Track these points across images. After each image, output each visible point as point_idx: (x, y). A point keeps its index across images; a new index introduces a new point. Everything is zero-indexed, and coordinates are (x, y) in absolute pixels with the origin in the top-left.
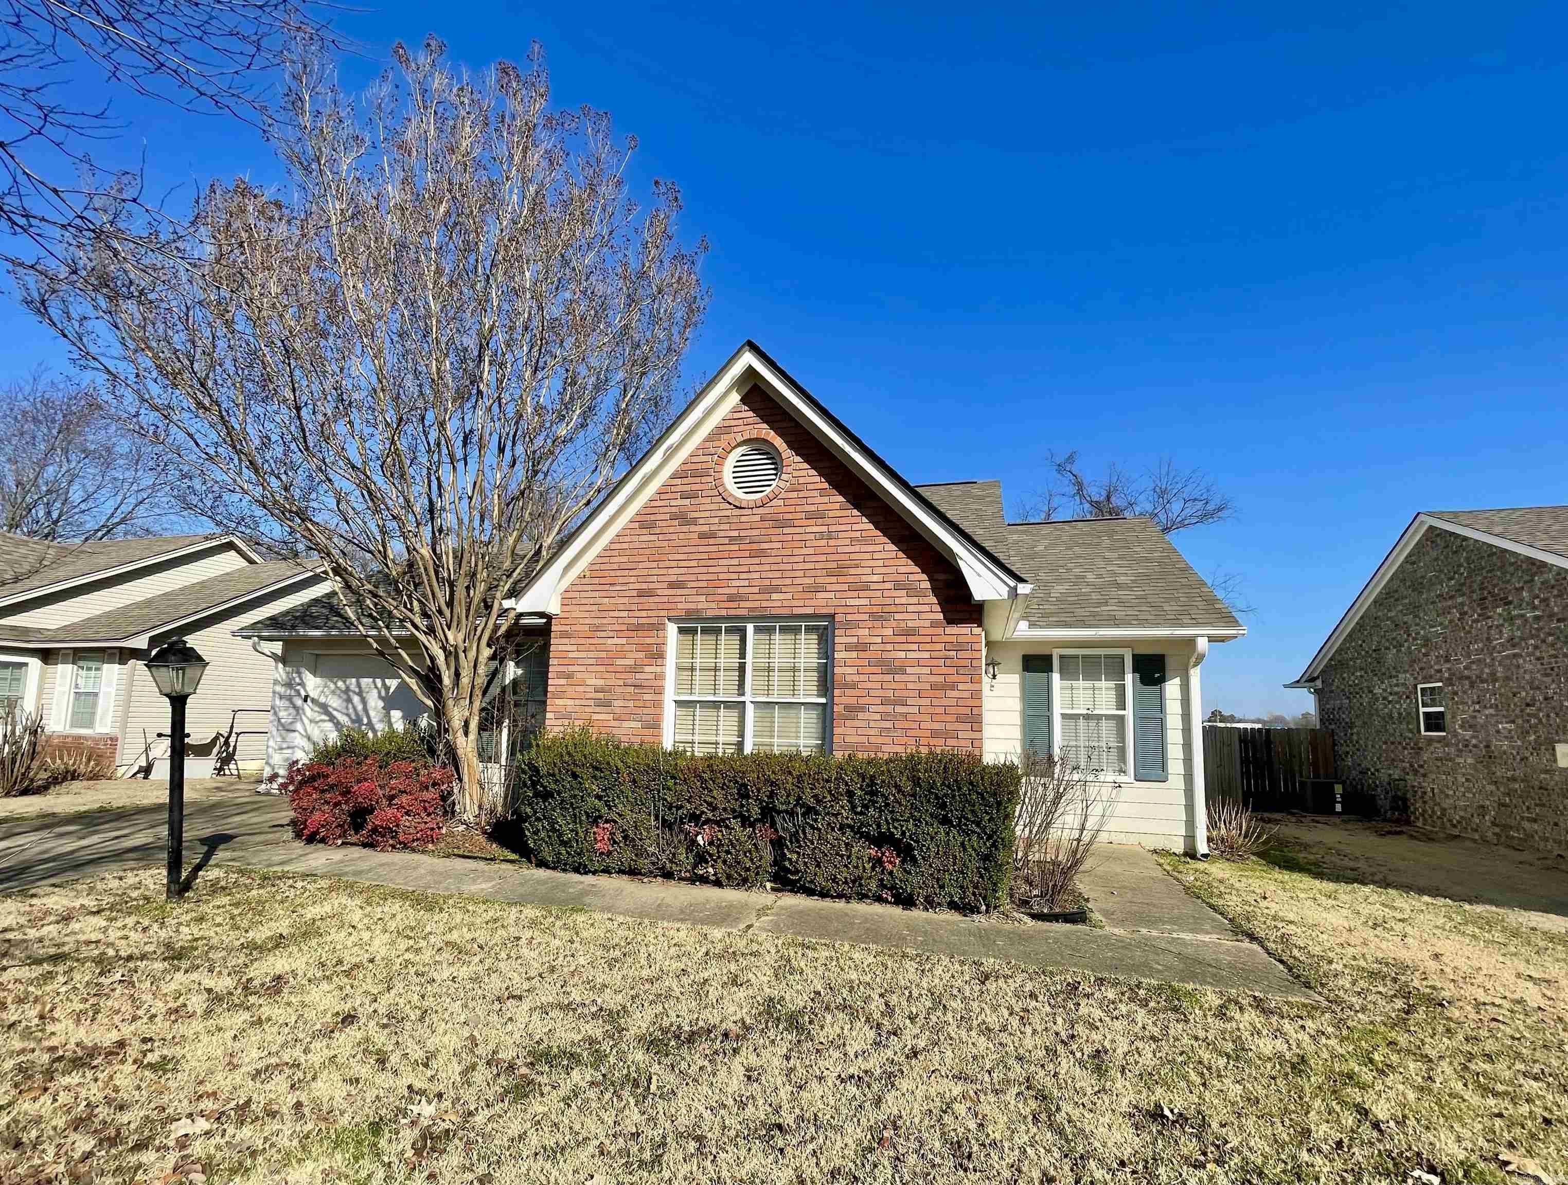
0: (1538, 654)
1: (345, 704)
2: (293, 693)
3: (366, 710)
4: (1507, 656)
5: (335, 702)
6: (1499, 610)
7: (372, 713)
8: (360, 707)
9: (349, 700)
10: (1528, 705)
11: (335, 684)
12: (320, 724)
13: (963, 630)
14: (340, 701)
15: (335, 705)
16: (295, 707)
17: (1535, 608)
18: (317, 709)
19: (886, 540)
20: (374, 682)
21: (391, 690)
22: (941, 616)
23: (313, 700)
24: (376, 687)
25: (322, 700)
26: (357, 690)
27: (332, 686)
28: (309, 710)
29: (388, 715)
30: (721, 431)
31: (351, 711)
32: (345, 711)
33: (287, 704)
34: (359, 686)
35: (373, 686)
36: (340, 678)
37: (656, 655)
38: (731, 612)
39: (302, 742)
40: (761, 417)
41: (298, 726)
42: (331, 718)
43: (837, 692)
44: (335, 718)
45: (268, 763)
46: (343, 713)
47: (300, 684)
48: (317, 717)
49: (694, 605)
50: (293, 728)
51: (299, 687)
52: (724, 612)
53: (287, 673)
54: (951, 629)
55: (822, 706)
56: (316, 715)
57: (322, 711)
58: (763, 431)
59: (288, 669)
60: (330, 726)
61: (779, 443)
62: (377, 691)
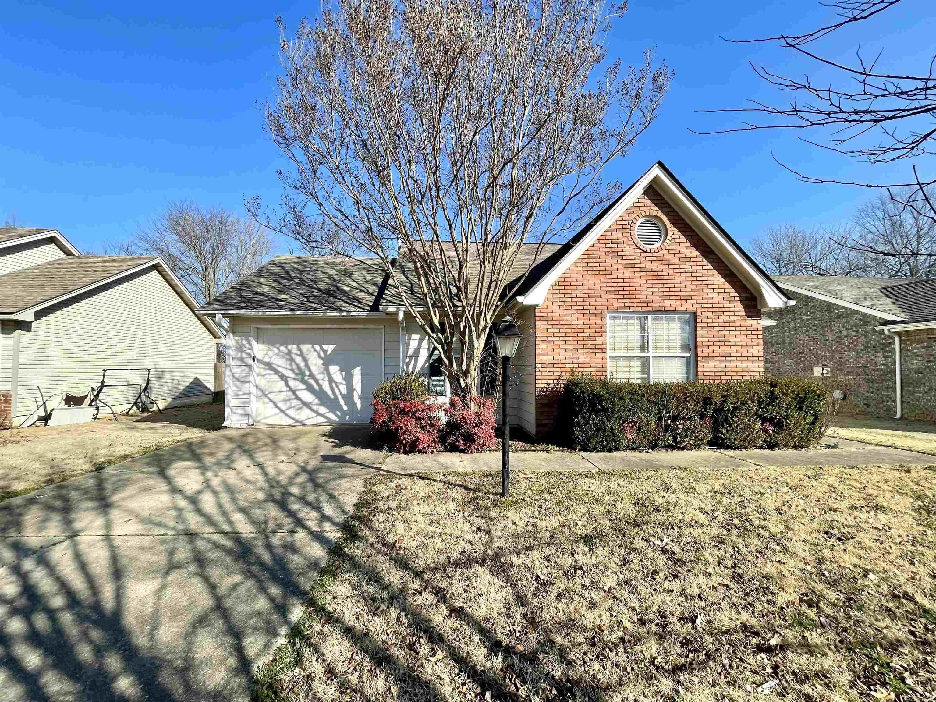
0: (807, 333)
1: (289, 362)
2: (244, 355)
3: (307, 365)
4: (792, 334)
5: (279, 362)
7: (313, 368)
8: (302, 364)
9: (292, 360)
10: (800, 353)
11: (278, 348)
12: (266, 376)
13: (753, 321)
14: (284, 360)
16: (247, 365)
17: (808, 315)
18: (262, 366)
19: (719, 275)
20: (313, 347)
21: (329, 353)
22: (744, 314)
23: (259, 361)
24: (315, 350)
25: (267, 360)
26: (299, 353)
27: (276, 350)
28: (257, 368)
29: (327, 370)
30: (632, 208)
31: (294, 367)
32: (288, 367)
33: (239, 363)
34: (300, 349)
35: (312, 350)
36: (282, 344)
37: (602, 331)
38: (643, 309)
39: (253, 390)
40: (655, 204)
41: (251, 379)
42: (276, 372)
43: (699, 351)
44: (279, 372)
45: (228, 406)
46: (287, 369)
47: (249, 349)
48: (263, 372)
49: (622, 304)
50: (247, 380)
51: (249, 351)
52: (639, 309)
53: (237, 341)
54: (749, 321)
55: (687, 357)
56: (262, 370)
57: (267, 367)
58: (656, 211)
59: (237, 338)
60: (276, 378)
61: (665, 219)
62: (316, 353)
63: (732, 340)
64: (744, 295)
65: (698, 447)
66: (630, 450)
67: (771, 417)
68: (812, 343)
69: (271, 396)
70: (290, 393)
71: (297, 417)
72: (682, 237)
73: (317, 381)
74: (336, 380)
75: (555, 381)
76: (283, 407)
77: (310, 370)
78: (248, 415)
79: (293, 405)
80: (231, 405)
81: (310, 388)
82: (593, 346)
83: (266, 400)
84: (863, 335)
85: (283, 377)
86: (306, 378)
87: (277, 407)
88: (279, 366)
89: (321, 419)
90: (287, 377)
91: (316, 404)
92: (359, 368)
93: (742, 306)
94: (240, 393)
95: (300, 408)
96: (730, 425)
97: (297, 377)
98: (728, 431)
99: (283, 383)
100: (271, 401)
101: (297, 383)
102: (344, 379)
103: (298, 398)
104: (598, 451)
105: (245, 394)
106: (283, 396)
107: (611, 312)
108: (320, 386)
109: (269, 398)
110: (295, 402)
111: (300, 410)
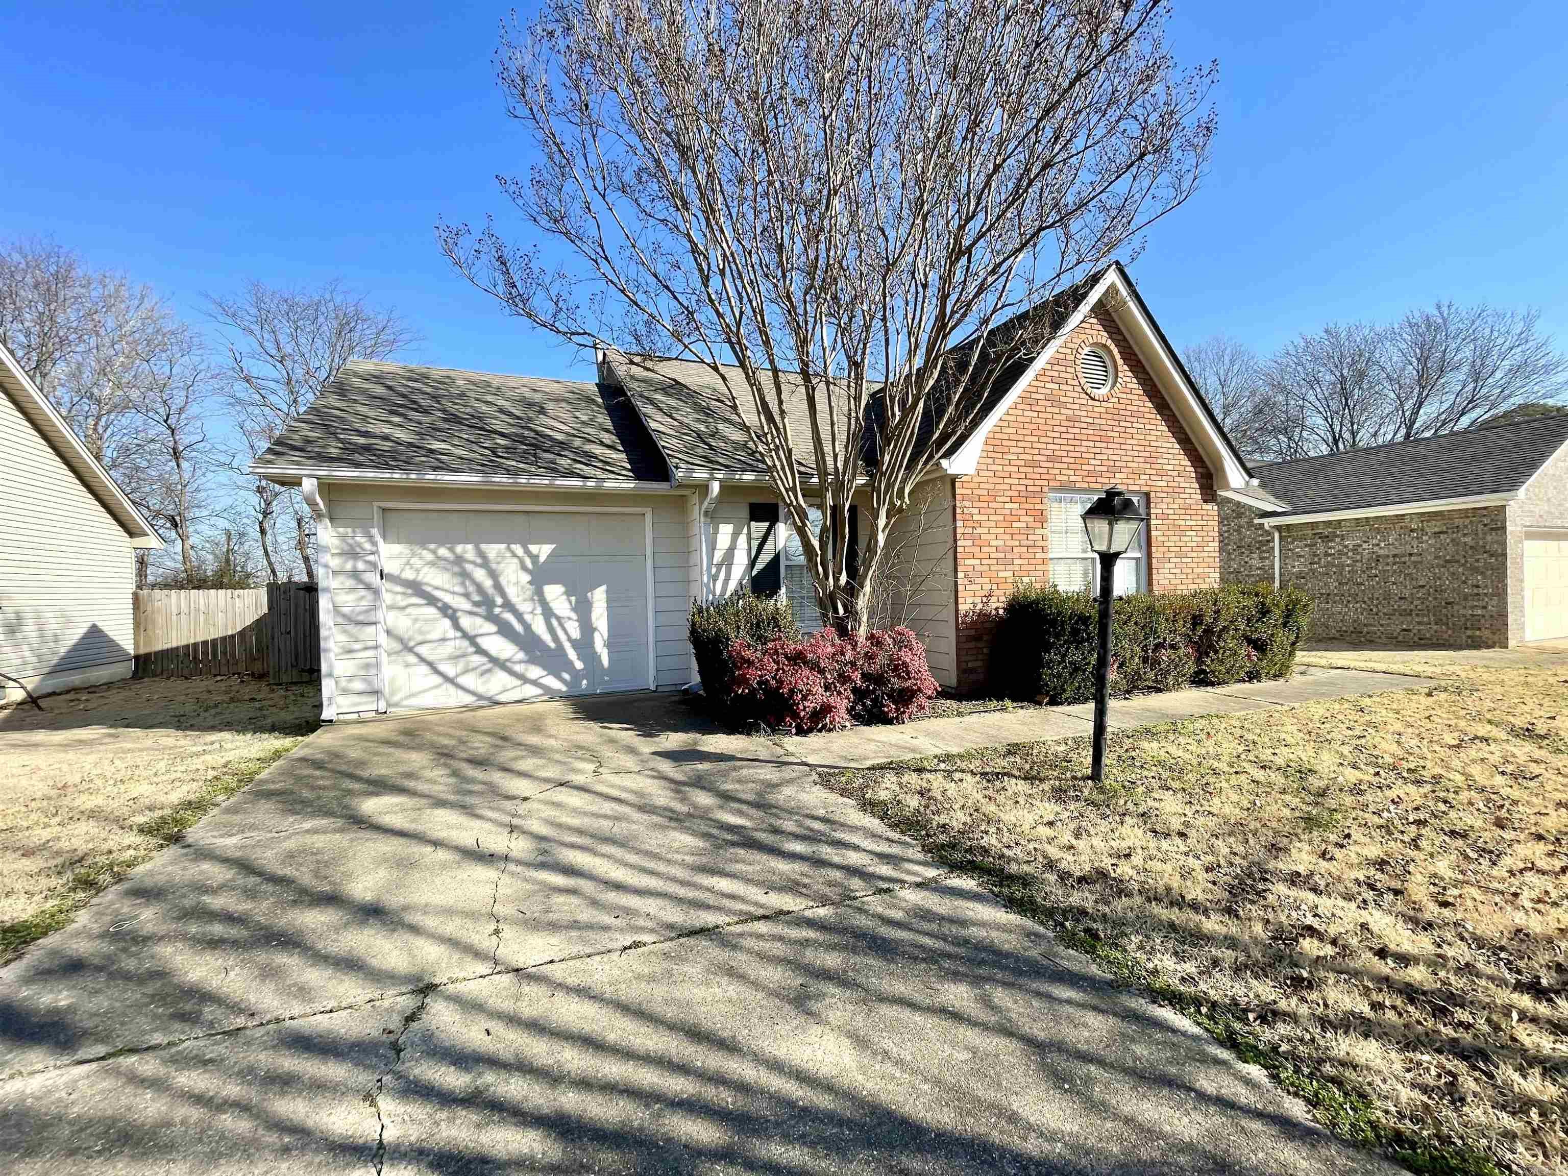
1: (457, 580)
3: (498, 587)
7: (510, 591)
8: (488, 583)
9: (465, 575)
11: (434, 552)
12: (408, 610)
14: (447, 576)
15: (437, 582)
16: (368, 587)
18: (399, 589)
19: (1174, 440)
20: (509, 548)
21: (542, 559)
22: (1200, 497)
23: (390, 577)
24: (514, 555)
25: (409, 575)
26: (479, 561)
27: (429, 556)
28: (390, 594)
29: (539, 593)
30: (1079, 329)
31: (471, 589)
32: (458, 589)
33: (350, 583)
34: (481, 554)
35: (508, 554)
36: (441, 544)
37: (1041, 519)
38: (1092, 485)
39: (383, 639)
40: (1103, 326)
41: (380, 615)
42: (432, 600)
43: (1154, 549)
44: (438, 600)
45: (330, 675)
46: (454, 593)
47: (373, 553)
48: (401, 601)
49: (1066, 478)
50: (373, 619)
51: (371, 558)
52: (1086, 485)
53: (343, 537)
54: (1205, 506)
55: (1137, 559)
56: (399, 597)
57: (410, 591)
58: (1104, 338)
59: (341, 530)
60: (432, 611)
61: (1115, 351)
62: (516, 560)
63: (1187, 534)
64: (1199, 470)
65: (1181, 686)
67: (1257, 638)
69: (423, 650)
70: (466, 643)
71: (481, 690)
72: (1134, 380)
73: (519, 616)
74: (557, 612)
75: (985, 600)
76: (449, 669)
77: (503, 594)
78: (376, 693)
79: (472, 666)
80: (336, 673)
81: (505, 630)
82: (1031, 543)
83: (412, 659)
85: (448, 612)
86: (497, 610)
87: (436, 671)
88: (437, 588)
89: (530, 691)
90: (455, 611)
91: (521, 662)
92: (603, 588)
93: (1197, 486)
94: (357, 646)
95: (489, 671)
96: (1216, 652)
97: (475, 609)
98: (1212, 660)
99: (447, 622)
100: (422, 660)
101: (479, 621)
102: (574, 610)
103: (480, 651)
104: (1069, 704)
105: (366, 649)
106: (449, 649)
107: (1054, 489)
108: (527, 627)
109: (418, 656)
110: (477, 659)
111: (487, 675)
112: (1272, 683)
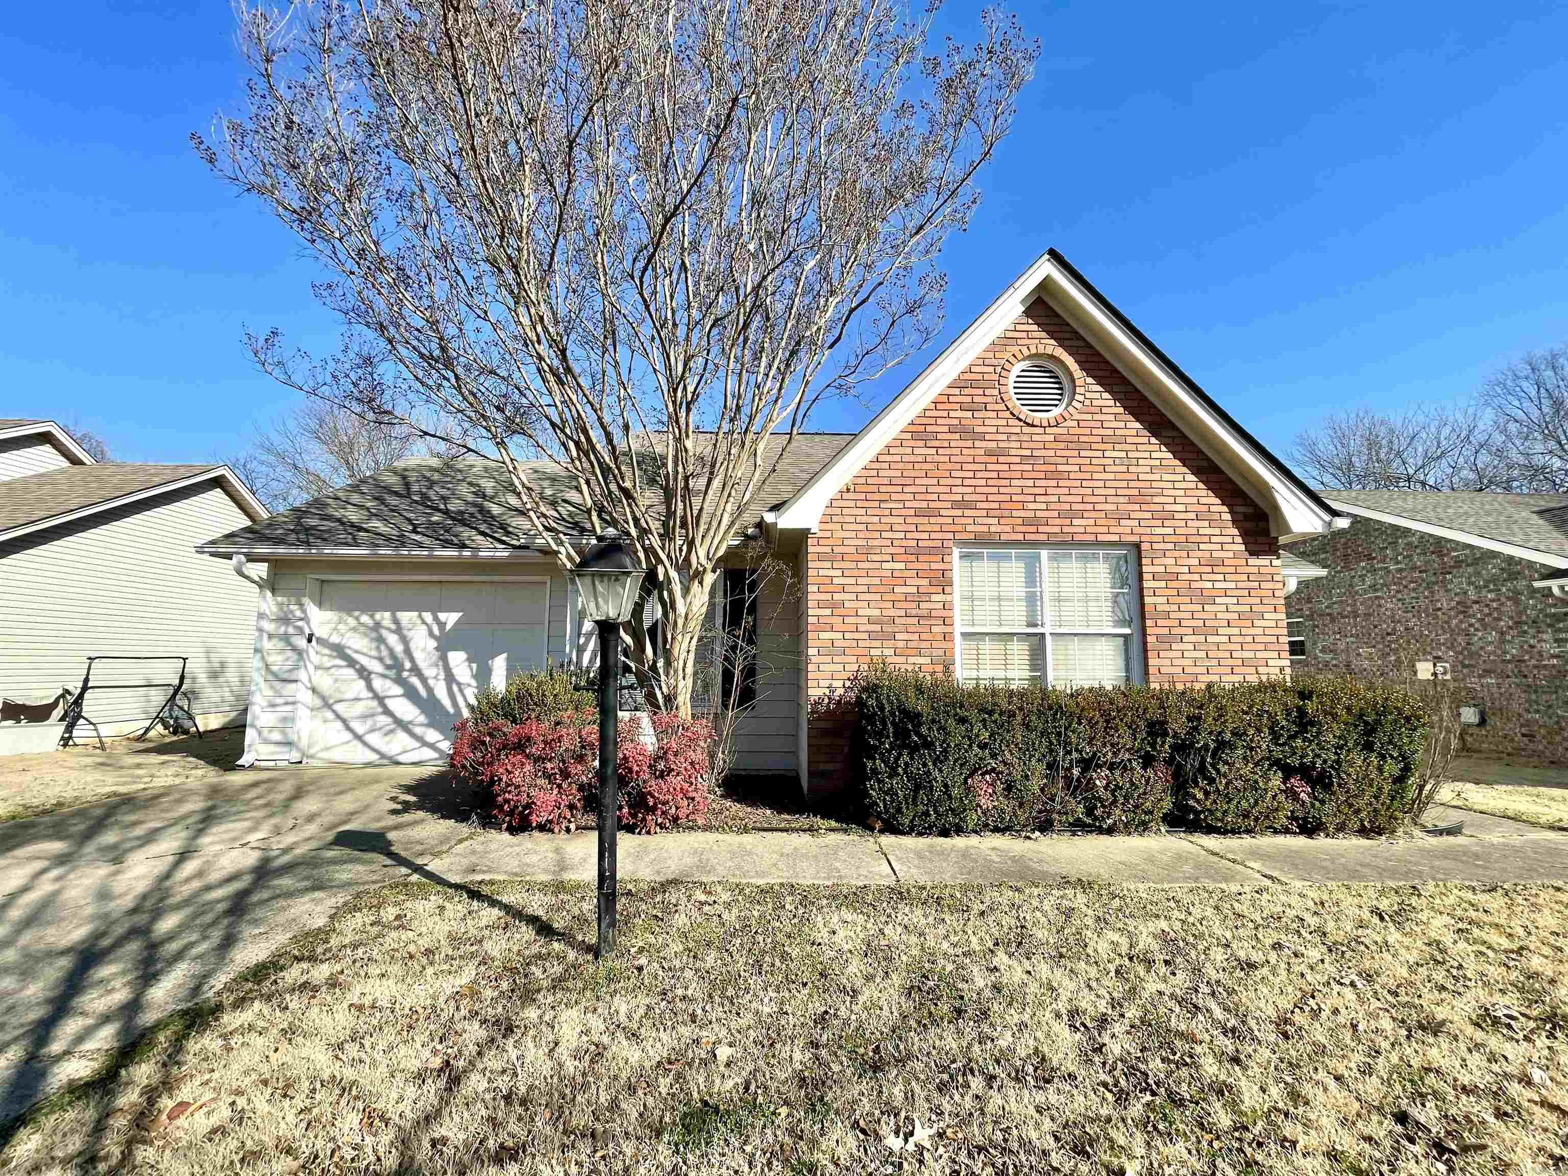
0: (1400, 596)
1: (374, 645)
2: (291, 630)
3: (408, 652)
4: (1370, 598)
5: (358, 644)
6: (1363, 564)
7: (419, 656)
8: (399, 649)
9: (381, 640)
10: (1388, 634)
11: (357, 619)
12: (333, 670)
13: (1263, 561)
14: (366, 641)
15: (356, 646)
16: (294, 649)
17: (1398, 563)
18: (326, 651)
19: (1185, 470)
20: (420, 616)
21: (448, 627)
22: (1243, 547)
23: (319, 640)
24: (424, 622)
25: (335, 639)
26: (393, 627)
27: (353, 622)
28: (316, 655)
29: (444, 659)
30: (1005, 341)
31: (385, 653)
32: (374, 653)
33: (281, 645)
34: (396, 622)
35: (419, 621)
36: (363, 611)
37: (943, 582)
38: (1029, 537)
39: (305, 696)
40: (1047, 332)
41: (302, 675)
42: (352, 663)
43: (1149, 623)
44: (357, 662)
45: (253, 726)
46: (370, 657)
47: (301, 619)
48: (327, 662)
49: (985, 528)
50: (293, 677)
51: (300, 623)
52: (1020, 537)
53: (280, 605)
54: (1253, 561)
55: (1125, 636)
56: (325, 659)
57: (335, 654)
58: (1051, 346)
59: (279, 599)
60: (350, 673)
61: (1070, 361)
62: (425, 627)
63: (1218, 600)
64: (1240, 509)
65: (1143, 827)
66: (993, 831)
67: (1302, 764)
68: (1410, 615)
69: (338, 707)
70: (375, 703)
71: (384, 749)
72: (1106, 395)
73: (424, 680)
74: (459, 678)
75: (848, 684)
76: (359, 728)
77: (412, 660)
78: (289, 744)
79: (378, 726)
80: (258, 724)
81: (411, 694)
82: (925, 613)
83: (330, 715)
84: (1508, 598)
85: (364, 674)
86: (405, 674)
87: (348, 728)
88: (356, 652)
89: (428, 754)
90: (370, 673)
91: (421, 725)
92: (505, 655)
93: (1236, 532)
94: (280, 701)
95: (392, 731)
96: (1212, 781)
97: (387, 672)
98: (1207, 794)
99: (362, 683)
100: (338, 716)
101: (388, 683)
102: (475, 677)
103: (387, 712)
104: (920, 834)
105: (286, 703)
106: (360, 708)
107: (964, 543)
108: (430, 690)
109: (334, 711)
110: (384, 720)
111: (391, 735)
112: (1364, 842)
